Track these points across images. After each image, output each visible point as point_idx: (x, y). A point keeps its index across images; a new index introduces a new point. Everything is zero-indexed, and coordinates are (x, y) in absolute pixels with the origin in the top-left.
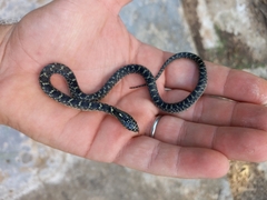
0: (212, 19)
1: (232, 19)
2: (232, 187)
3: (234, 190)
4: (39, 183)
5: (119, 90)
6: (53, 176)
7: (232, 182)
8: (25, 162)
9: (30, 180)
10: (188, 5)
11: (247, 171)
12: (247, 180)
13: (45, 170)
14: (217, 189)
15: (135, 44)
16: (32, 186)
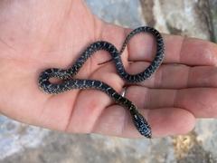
0: (165, 18)
1: (181, 18)
2: (175, 153)
3: (178, 156)
4: (20, 147)
5: (89, 67)
6: (32, 141)
7: (176, 149)
8: (9, 129)
9: (13, 144)
10: (146, 5)
11: (188, 140)
12: (188, 148)
13: (25, 136)
14: (164, 155)
15: (99, 23)
16: (13, 149)
